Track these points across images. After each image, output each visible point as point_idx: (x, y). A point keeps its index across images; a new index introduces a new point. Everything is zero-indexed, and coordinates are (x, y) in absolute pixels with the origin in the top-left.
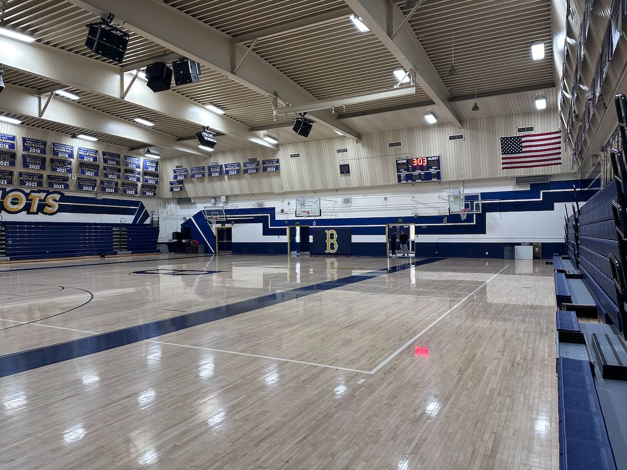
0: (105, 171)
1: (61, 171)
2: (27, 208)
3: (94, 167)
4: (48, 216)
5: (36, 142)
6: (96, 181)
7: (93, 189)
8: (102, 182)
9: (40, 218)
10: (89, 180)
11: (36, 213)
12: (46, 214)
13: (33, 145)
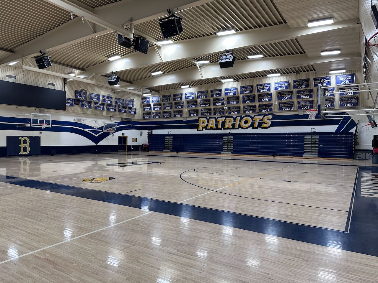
0: (298, 94)
1: (265, 101)
2: (252, 126)
3: (289, 94)
4: (264, 130)
5: (247, 87)
6: (293, 102)
7: (291, 108)
8: (299, 103)
9: (260, 131)
10: (287, 103)
11: (257, 128)
12: (263, 128)
13: (246, 89)
